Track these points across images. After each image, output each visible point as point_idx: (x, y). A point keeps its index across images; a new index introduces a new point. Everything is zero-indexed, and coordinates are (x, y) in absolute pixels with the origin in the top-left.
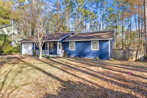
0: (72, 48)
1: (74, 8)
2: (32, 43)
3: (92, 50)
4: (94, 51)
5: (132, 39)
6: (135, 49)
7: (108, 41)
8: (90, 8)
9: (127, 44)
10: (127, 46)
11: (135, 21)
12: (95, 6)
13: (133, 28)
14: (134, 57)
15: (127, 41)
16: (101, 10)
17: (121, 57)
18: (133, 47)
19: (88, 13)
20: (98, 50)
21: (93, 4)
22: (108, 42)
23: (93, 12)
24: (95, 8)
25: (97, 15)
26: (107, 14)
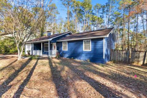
0: (65, 48)
1: (83, 15)
2: (31, 44)
3: (84, 50)
4: (86, 51)
5: (138, 40)
6: (142, 50)
7: (102, 39)
8: (97, 14)
9: (133, 45)
10: (132, 47)
11: (142, 22)
12: (101, 11)
13: (139, 29)
14: (140, 59)
15: (133, 42)
16: (107, 14)
17: (122, 60)
18: (139, 48)
19: (96, 18)
20: (91, 50)
21: (99, 9)
22: (102, 41)
23: (100, 16)
24: (102, 13)
25: (103, 19)
26: (113, 18)
